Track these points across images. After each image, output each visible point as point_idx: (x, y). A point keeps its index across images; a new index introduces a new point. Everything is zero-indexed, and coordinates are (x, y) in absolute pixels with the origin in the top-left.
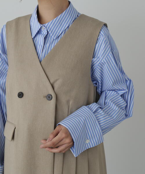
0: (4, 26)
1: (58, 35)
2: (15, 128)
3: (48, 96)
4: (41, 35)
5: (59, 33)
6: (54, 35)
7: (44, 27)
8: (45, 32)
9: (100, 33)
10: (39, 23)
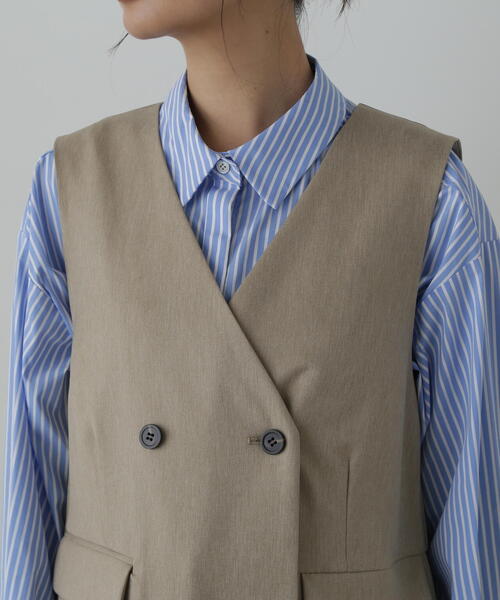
0: (44, 157)
1: (283, 191)
2: (131, 572)
3: (269, 438)
4: (217, 193)
5: (287, 183)
6: (269, 192)
7: (226, 163)
8: (232, 180)
9: (443, 179)
10: (206, 148)
